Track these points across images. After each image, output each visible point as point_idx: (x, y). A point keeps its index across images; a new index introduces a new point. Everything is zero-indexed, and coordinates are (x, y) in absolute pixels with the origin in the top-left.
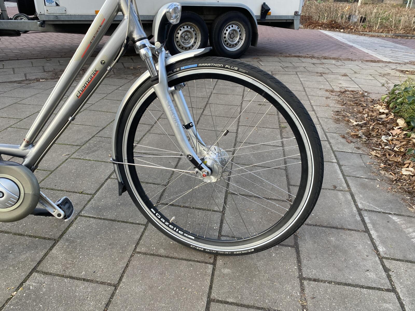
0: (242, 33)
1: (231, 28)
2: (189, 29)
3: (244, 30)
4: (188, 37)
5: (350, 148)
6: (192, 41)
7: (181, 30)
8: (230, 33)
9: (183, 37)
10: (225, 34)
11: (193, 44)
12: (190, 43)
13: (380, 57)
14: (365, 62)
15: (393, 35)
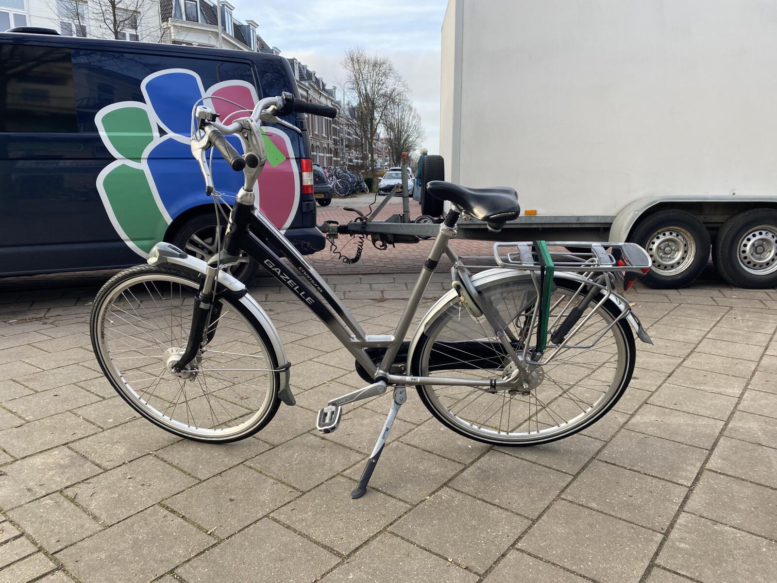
1: (758, 237)
2: (673, 236)
4: (672, 249)
6: (678, 256)
7: (658, 238)
8: (756, 245)
9: (660, 249)
10: (745, 245)
11: (680, 260)
12: (674, 259)
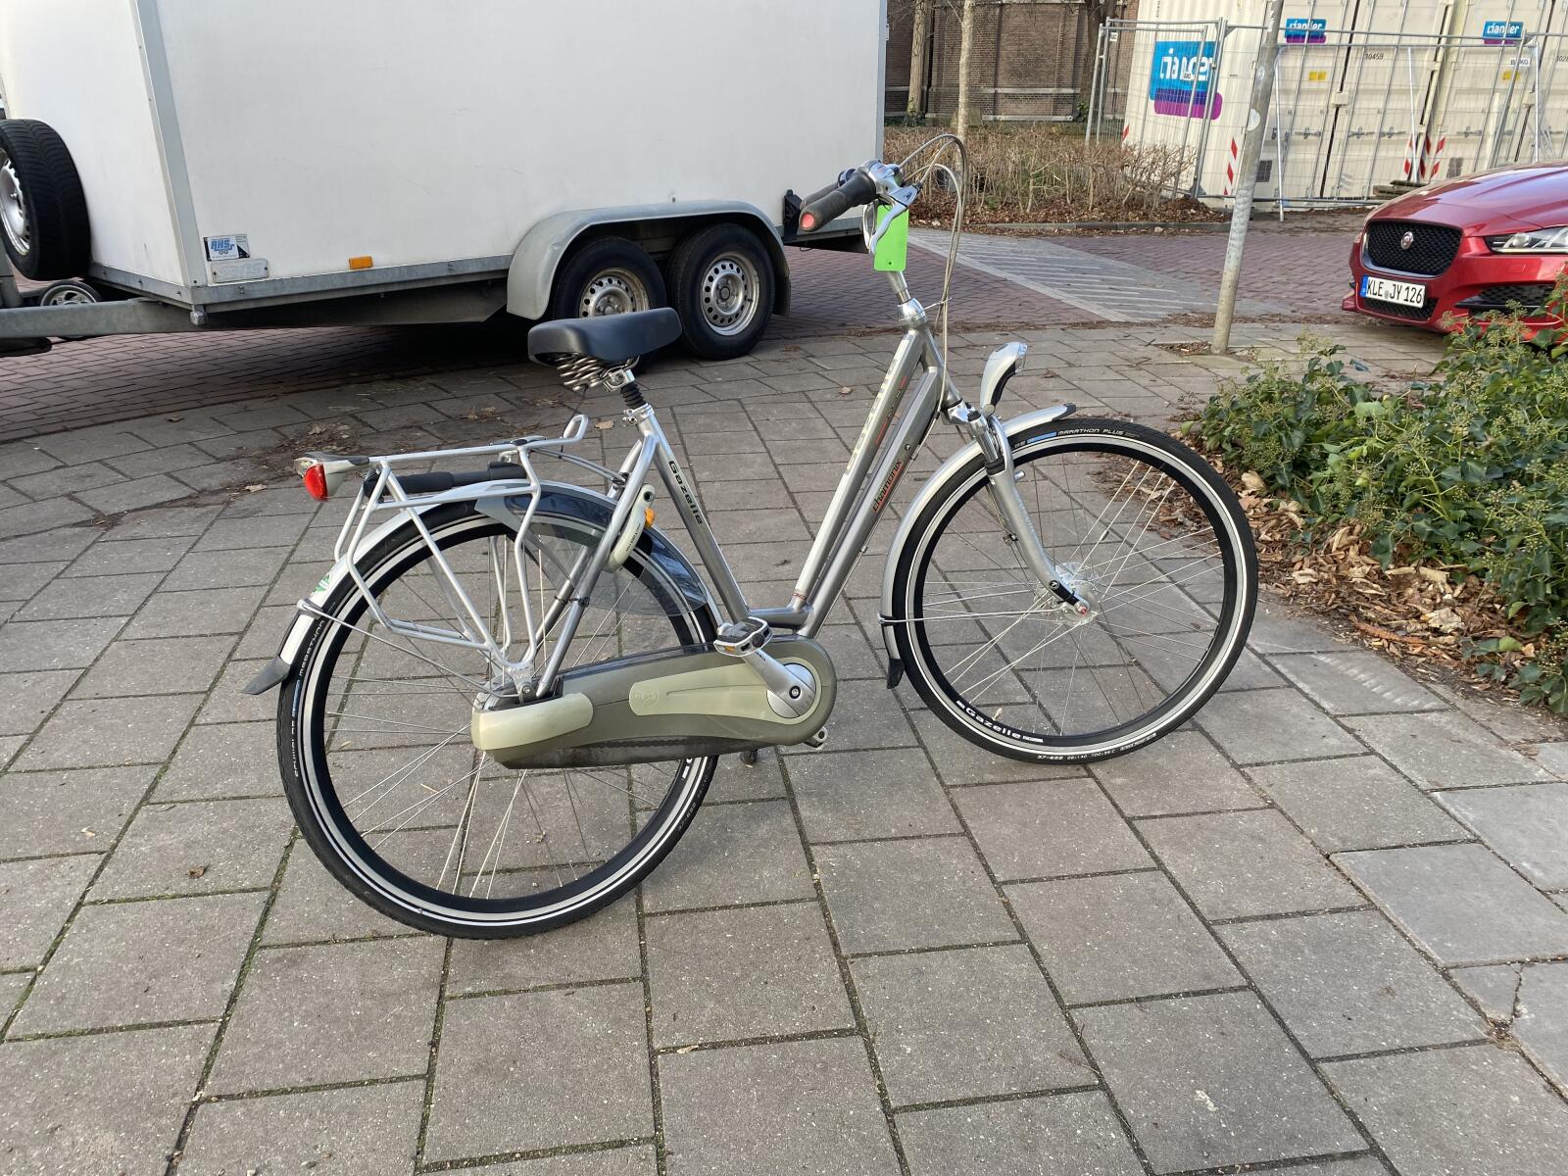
0: (749, 284)
1: (722, 273)
2: (614, 286)
3: (755, 273)
4: (614, 309)
5: (1175, 548)
7: (593, 291)
8: (720, 287)
9: (599, 311)
10: (708, 289)
13: (1097, 311)
14: (1070, 330)
15: (1078, 227)
